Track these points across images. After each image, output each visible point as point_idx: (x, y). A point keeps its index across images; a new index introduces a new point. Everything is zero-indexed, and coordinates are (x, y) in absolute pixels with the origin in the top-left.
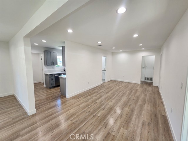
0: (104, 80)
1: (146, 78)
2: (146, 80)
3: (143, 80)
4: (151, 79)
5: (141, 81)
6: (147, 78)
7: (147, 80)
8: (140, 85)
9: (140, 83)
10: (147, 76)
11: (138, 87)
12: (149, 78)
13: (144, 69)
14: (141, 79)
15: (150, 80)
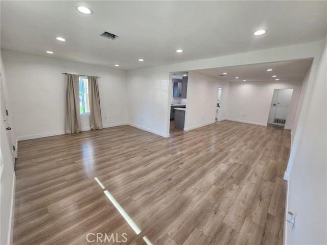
0: (216, 119)
1: (276, 120)
2: (275, 122)
3: (272, 122)
4: (284, 122)
5: (268, 124)
6: (278, 120)
7: (277, 122)
8: (266, 128)
9: (266, 125)
10: (278, 117)
11: (264, 129)
12: (280, 120)
13: (274, 108)
14: (268, 121)
15: (282, 123)
